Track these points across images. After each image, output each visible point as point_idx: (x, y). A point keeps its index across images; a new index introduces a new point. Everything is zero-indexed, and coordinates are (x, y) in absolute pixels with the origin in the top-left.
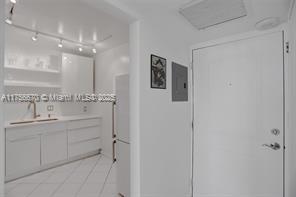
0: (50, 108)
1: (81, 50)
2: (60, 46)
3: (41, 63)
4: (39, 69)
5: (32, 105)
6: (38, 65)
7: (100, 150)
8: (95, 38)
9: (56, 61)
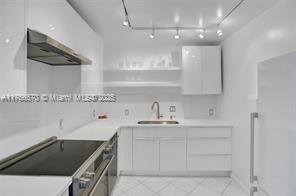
0: (172, 109)
1: (201, 36)
2: (177, 37)
3: (164, 61)
4: (162, 68)
5: (156, 105)
6: (160, 64)
7: (230, 172)
8: (220, 14)
9: (177, 57)
